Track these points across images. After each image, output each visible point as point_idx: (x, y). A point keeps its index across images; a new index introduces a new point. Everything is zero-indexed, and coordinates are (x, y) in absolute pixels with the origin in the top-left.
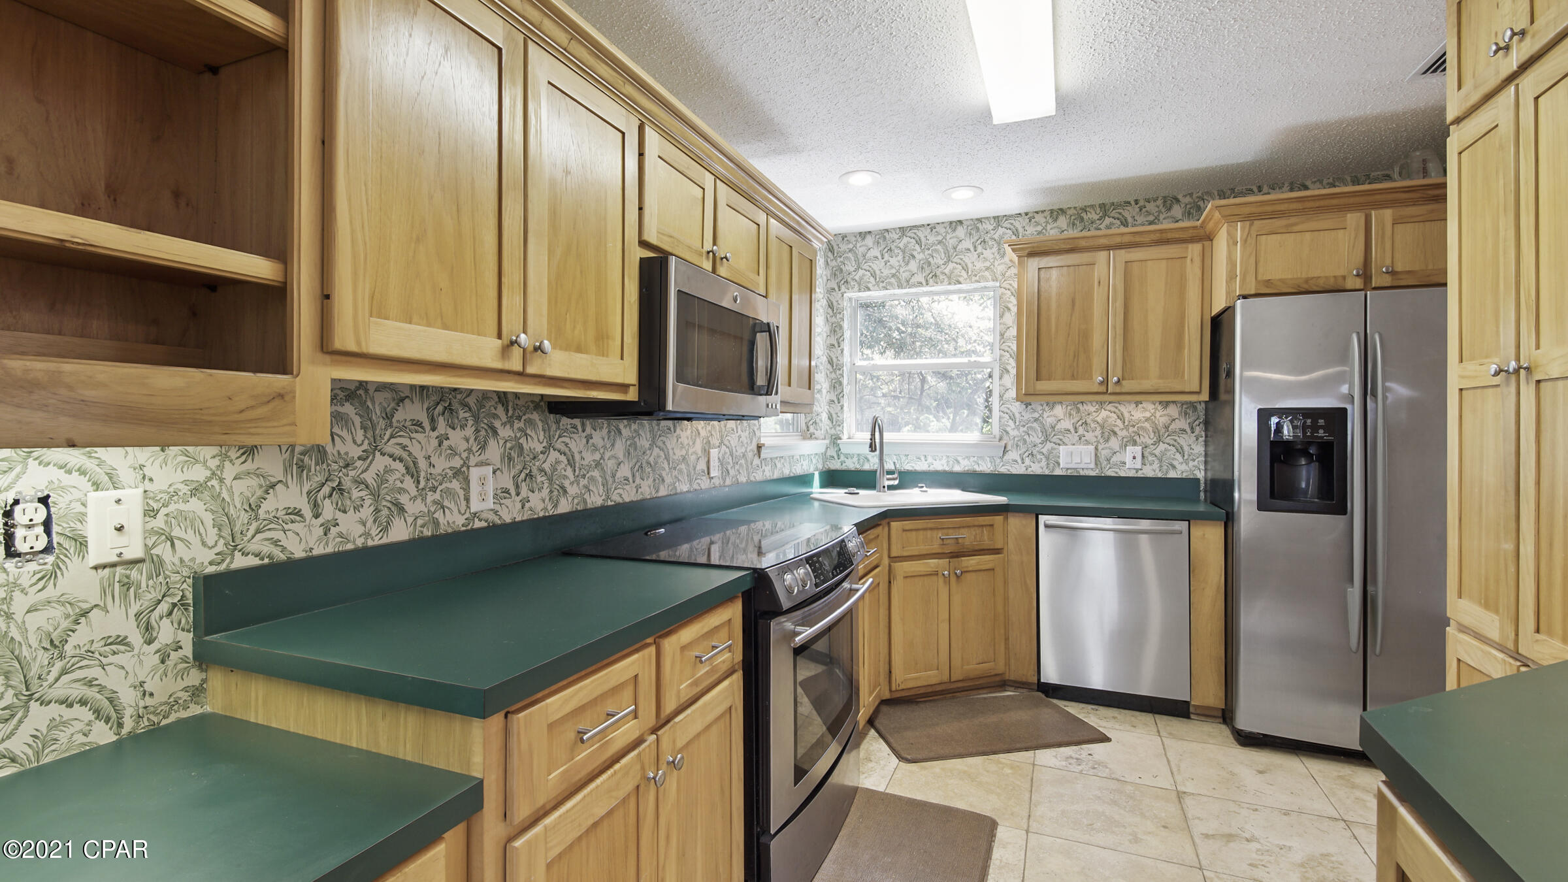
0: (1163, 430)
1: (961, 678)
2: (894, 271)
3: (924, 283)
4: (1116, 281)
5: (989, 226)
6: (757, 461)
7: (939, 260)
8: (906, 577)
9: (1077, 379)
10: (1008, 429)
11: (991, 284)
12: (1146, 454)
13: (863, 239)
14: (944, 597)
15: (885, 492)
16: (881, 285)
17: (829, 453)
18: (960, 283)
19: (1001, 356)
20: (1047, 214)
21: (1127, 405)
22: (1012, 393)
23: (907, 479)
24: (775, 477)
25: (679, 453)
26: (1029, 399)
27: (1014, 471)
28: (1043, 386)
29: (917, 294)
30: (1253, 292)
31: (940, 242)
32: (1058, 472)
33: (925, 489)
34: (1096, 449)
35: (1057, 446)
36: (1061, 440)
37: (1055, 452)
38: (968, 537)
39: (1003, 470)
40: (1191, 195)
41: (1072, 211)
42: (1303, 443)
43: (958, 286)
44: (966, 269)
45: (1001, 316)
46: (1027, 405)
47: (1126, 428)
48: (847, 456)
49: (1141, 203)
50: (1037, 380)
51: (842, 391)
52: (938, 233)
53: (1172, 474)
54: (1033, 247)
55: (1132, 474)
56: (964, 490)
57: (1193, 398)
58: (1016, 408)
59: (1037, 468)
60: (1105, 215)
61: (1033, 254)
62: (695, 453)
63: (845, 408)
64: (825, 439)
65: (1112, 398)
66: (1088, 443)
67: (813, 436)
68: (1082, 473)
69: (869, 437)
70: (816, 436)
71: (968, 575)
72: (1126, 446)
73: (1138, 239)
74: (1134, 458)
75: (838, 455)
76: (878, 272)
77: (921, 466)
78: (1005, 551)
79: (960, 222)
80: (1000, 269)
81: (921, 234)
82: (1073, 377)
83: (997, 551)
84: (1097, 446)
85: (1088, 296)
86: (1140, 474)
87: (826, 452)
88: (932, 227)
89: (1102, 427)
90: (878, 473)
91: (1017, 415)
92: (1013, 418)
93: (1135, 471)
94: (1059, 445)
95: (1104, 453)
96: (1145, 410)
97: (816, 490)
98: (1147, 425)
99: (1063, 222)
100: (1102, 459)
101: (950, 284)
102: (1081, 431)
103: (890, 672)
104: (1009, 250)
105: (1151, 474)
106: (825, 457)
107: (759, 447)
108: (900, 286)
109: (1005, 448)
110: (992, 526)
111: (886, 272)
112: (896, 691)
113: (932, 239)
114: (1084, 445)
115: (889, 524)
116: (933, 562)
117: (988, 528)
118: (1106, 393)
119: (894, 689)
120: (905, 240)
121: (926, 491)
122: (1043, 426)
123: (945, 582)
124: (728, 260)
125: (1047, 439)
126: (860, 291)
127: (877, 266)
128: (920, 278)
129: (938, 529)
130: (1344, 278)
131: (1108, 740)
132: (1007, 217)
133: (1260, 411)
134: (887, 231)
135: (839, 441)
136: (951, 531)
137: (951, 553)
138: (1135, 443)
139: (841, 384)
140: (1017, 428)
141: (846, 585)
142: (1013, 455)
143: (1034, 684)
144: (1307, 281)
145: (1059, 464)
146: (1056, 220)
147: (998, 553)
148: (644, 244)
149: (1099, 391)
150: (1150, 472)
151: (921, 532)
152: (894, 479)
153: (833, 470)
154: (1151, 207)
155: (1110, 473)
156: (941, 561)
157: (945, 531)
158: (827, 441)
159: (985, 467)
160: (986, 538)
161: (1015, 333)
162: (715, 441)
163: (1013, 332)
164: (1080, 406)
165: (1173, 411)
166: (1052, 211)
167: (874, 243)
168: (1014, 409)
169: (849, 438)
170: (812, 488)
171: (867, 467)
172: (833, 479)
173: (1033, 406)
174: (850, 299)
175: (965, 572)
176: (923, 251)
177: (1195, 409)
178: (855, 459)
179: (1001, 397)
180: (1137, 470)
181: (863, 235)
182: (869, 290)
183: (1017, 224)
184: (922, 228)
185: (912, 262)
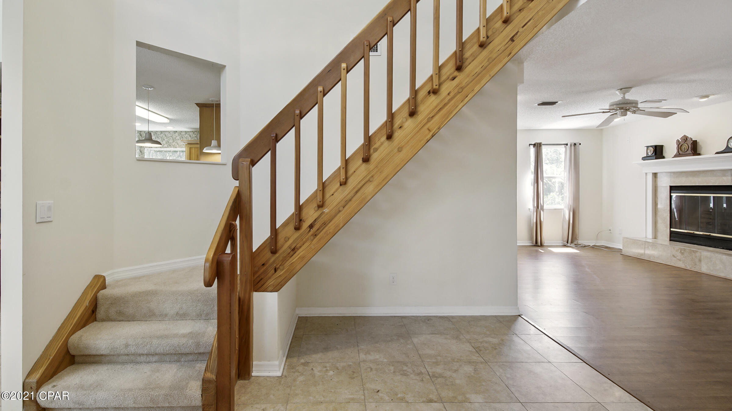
5: (184, 133)
7: (171, 141)
18: (176, 148)
31: (171, 136)
44: (178, 144)
52: (171, 134)
79: (177, 132)
81: (166, 134)
88: (169, 132)
101: (174, 148)
113: (169, 135)
120: (162, 135)
128: (166, 146)
134: (157, 132)
176: (167, 138)
183: (190, 134)
184: (167, 132)
185: (164, 141)
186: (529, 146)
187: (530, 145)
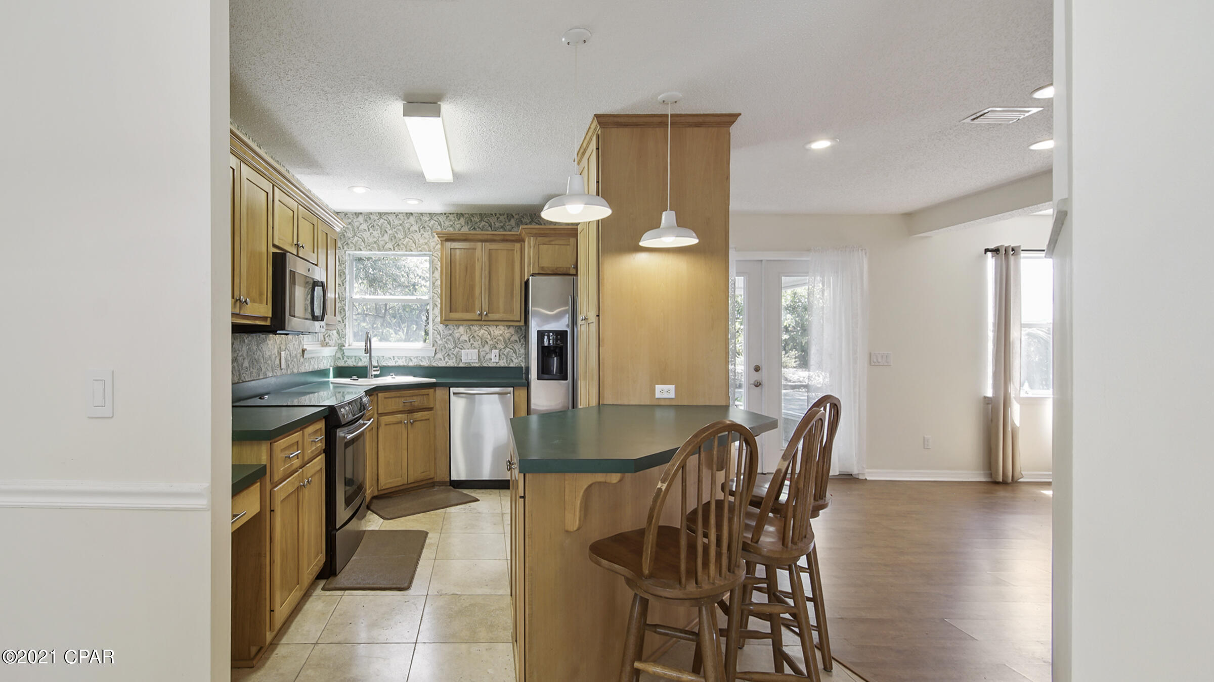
0: (508, 341)
1: (413, 481)
2: (375, 240)
3: (393, 249)
4: (485, 259)
5: (426, 218)
6: (302, 360)
7: (400, 235)
8: (386, 425)
9: (469, 312)
10: (437, 340)
11: (428, 253)
12: (501, 354)
13: (357, 217)
14: (405, 436)
15: (372, 378)
16: (368, 248)
17: (337, 356)
18: (412, 251)
19: (433, 296)
20: (455, 215)
21: (492, 327)
22: (438, 319)
23: (385, 370)
24: (310, 370)
25: (268, 354)
26: (447, 323)
27: (440, 365)
28: (454, 315)
29: (388, 255)
30: (537, 272)
31: (401, 225)
32: (461, 365)
33: (394, 376)
34: (479, 351)
35: (460, 350)
36: (462, 346)
37: (459, 353)
38: (417, 401)
39: (435, 364)
40: (518, 214)
41: (467, 216)
42: (554, 347)
43: (411, 253)
44: (415, 242)
45: (433, 273)
46: (447, 326)
47: (492, 339)
48: (348, 358)
49: (498, 216)
50: (450, 312)
51: (345, 315)
52: (400, 219)
53: (512, 365)
54: (448, 236)
55: (494, 365)
56: (414, 376)
57: (517, 324)
58: (441, 327)
59: (451, 363)
60: (482, 220)
61: (448, 240)
62: (275, 354)
63: (347, 326)
64: (335, 346)
65: (485, 323)
66: (475, 348)
67: (328, 345)
68: (473, 365)
69: (364, 344)
70: (330, 344)
71: (417, 422)
72: (492, 349)
73: (495, 238)
74: (496, 356)
75: (343, 357)
76: (366, 239)
77: (391, 363)
78: (435, 409)
79: (412, 214)
80: (433, 244)
81: (391, 218)
82: (467, 311)
83: (430, 409)
84: (479, 350)
85: (473, 266)
86: (498, 365)
87: (336, 354)
88: (396, 215)
89: (482, 339)
90: (369, 367)
91: (442, 332)
92: (439, 334)
93: (495, 364)
94: (462, 349)
95: (482, 354)
96: (500, 330)
97: (331, 379)
98: (501, 338)
99: (462, 221)
100: (482, 357)
101: (406, 251)
102: (472, 341)
103: (378, 479)
104: (436, 236)
105: (503, 365)
106: (336, 359)
107: (303, 351)
108: (379, 250)
109: (436, 351)
110: (428, 394)
111: (371, 240)
112: (381, 490)
113: (397, 222)
114: (473, 349)
115: (377, 395)
116: (399, 416)
117: (426, 396)
118: (481, 320)
119: (379, 489)
120: (382, 221)
121: (394, 378)
122: (454, 338)
123: (405, 427)
124: (303, 248)
125: (456, 346)
126: (355, 250)
127: (366, 235)
128: (390, 245)
129: (401, 397)
130: (569, 268)
131: (479, 500)
132: (436, 214)
133: (538, 331)
134: (371, 213)
135: (343, 348)
136: (408, 398)
137: (408, 410)
138: (496, 348)
139: (344, 310)
140: (441, 339)
141: (361, 421)
142: (440, 355)
143: (447, 482)
144: (557, 268)
145: (461, 360)
146: (459, 220)
147: (431, 410)
148: (274, 246)
149: (478, 319)
150: (502, 364)
151: (393, 399)
152: (377, 371)
153: (340, 367)
154: (502, 218)
155: (485, 365)
156: (403, 415)
157: (405, 398)
158: (337, 348)
159: (425, 363)
160: (425, 402)
161: (440, 284)
162: (283, 347)
163: (439, 282)
164: (471, 327)
165: (512, 330)
166: (457, 214)
167: (364, 221)
168: (440, 328)
169: (349, 346)
170: (329, 378)
171: (360, 364)
172: (341, 372)
173: (449, 326)
174: (349, 254)
175: (416, 421)
176: (391, 229)
177: (521, 329)
178: (353, 359)
179: (433, 321)
180: (497, 363)
181: (357, 214)
182: (361, 250)
183: (440, 219)
184: (391, 215)
185: (386, 235)
186: (985, 253)
187: (987, 250)
